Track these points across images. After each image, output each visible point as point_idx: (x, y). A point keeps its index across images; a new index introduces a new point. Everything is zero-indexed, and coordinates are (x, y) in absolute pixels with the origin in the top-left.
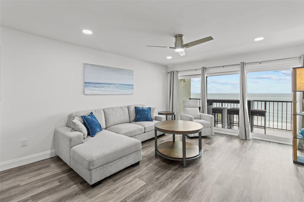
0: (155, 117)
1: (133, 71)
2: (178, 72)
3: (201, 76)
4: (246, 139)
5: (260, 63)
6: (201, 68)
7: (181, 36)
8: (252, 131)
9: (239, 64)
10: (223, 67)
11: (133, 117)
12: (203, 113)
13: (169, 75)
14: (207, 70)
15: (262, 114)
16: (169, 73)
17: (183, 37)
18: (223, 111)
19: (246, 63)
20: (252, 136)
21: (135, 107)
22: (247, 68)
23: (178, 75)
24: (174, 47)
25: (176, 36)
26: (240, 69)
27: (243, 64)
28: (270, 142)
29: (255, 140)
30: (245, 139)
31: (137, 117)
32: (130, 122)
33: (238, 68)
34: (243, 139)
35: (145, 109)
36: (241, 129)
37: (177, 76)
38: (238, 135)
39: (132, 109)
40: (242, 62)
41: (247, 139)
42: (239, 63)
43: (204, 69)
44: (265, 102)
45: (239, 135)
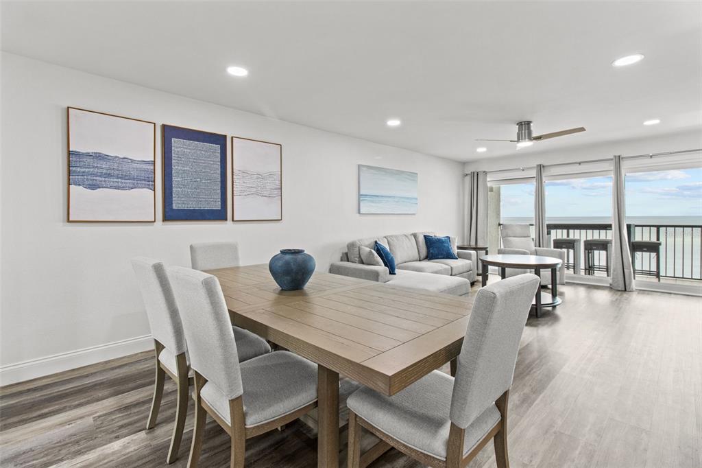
0: (458, 253)
1: (416, 174)
2: (485, 173)
3: (534, 180)
4: (625, 290)
5: (651, 157)
6: (535, 166)
7: (529, 123)
8: (634, 278)
9: (612, 160)
10: (580, 164)
11: (424, 252)
12: (540, 246)
13: (468, 179)
14: (546, 169)
15: (653, 248)
16: (467, 175)
17: (532, 124)
18: (575, 243)
19: (623, 156)
20: (636, 286)
21: (425, 236)
22: (625, 165)
23: (486, 179)
24: (516, 140)
25: (520, 124)
26: (612, 168)
27: (618, 160)
28: (670, 293)
29: (642, 292)
30: (623, 289)
31: (431, 251)
32: (420, 261)
33: (610, 166)
34: (619, 291)
35: (442, 240)
36: (615, 273)
37: (485, 181)
38: (609, 285)
39: (421, 239)
40: (617, 154)
41: (627, 289)
42: (612, 157)
43: (541, 168)
44: (658, 227)
45: (611, 285)
